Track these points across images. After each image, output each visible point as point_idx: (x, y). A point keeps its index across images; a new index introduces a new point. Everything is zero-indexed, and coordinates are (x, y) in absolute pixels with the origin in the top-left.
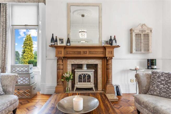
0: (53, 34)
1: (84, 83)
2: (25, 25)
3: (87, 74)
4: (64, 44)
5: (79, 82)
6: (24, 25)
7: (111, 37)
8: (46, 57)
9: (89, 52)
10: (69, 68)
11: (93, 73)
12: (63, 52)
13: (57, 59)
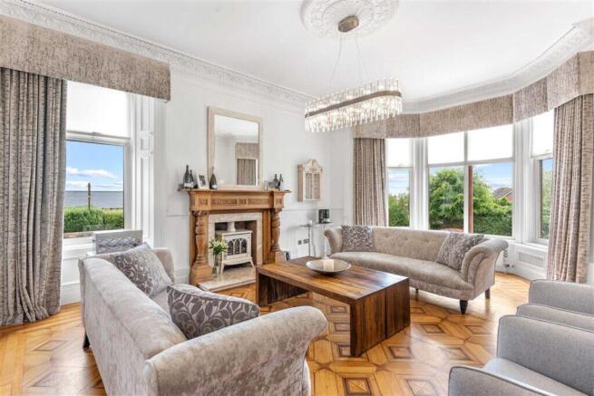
0: (187, 166)
1: (237, 256)
2: (94, 134)
3: (241, 239)
4: (206, 188)
5: (228, 255)
6: (91, 131)
7: (276, 175)
9: (250, 201)
10: (211, 230)
11: (250, 236)
12: (209, 202)
13: (189, 213)
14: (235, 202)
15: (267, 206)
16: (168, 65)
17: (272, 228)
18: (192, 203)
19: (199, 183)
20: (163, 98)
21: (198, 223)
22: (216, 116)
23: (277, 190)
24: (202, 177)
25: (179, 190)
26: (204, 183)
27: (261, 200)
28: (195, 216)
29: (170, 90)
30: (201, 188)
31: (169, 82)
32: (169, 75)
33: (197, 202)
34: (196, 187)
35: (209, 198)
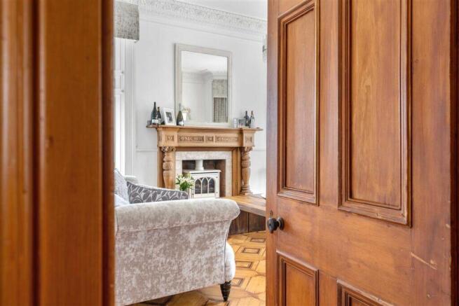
0: (155, 103)
1: (206, 195)
3: (209, 178)
5: (196, 193)
7: (246, 112)
8: (137, 147)
9: (217, 138)
10: (178, 167)
11: (218, 175)
12: (176, 139)
13: (157, 150)
14: (202, 139)
15: (235, 144)
16: (137, 6)
17: (242, 167)
18: (159, 139)
19: (166, 119)
20: (132, 38)
21: (164, 159)
22: (183, 52)
23: (247, 128)
24: (168, 114)
25: (147, 127)
26: (171, 120)
27: (229, 138)
28: (162, 152)
29: (138, 31)
30: (167, 124)
31: (138, 23)
32: (138, 16)
33: (164, 138)
34: (163, 123)
35: (175, 134)
